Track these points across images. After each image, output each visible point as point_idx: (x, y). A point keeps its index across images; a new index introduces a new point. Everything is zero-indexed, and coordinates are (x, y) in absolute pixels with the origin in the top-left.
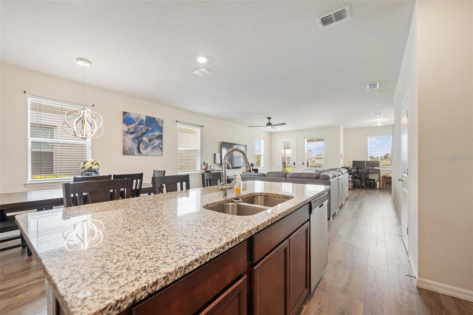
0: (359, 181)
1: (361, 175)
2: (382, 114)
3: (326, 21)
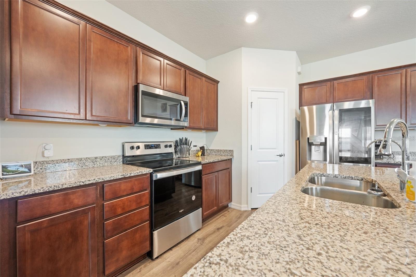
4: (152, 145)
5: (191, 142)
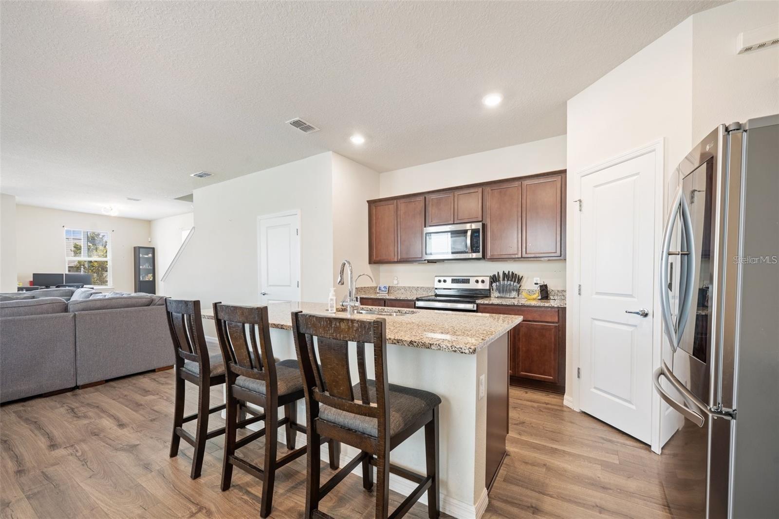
4: (460, 279)
5: (522, 277)
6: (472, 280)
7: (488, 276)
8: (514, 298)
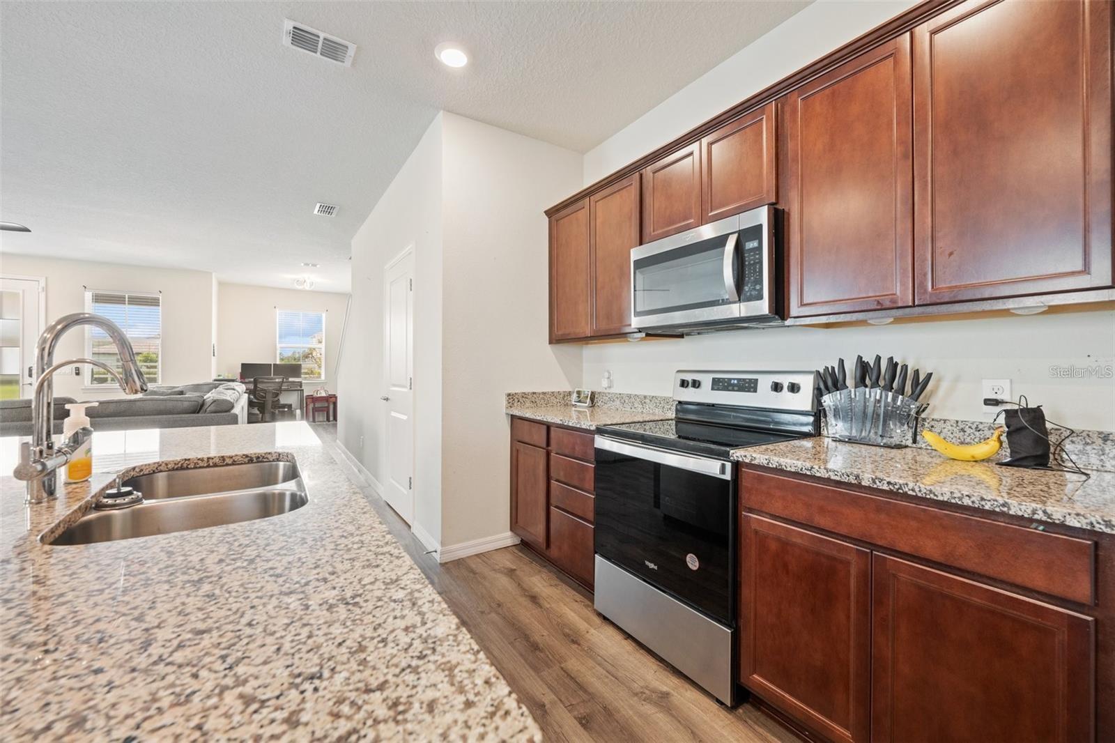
0: (258, 412)
1: (265, 397)
2: (318, 266)
3: (301, 38)
4: (734, 379)
5: (929, 376)
6: (765, 383)
7: (810, 372)
8: (899, 447)
